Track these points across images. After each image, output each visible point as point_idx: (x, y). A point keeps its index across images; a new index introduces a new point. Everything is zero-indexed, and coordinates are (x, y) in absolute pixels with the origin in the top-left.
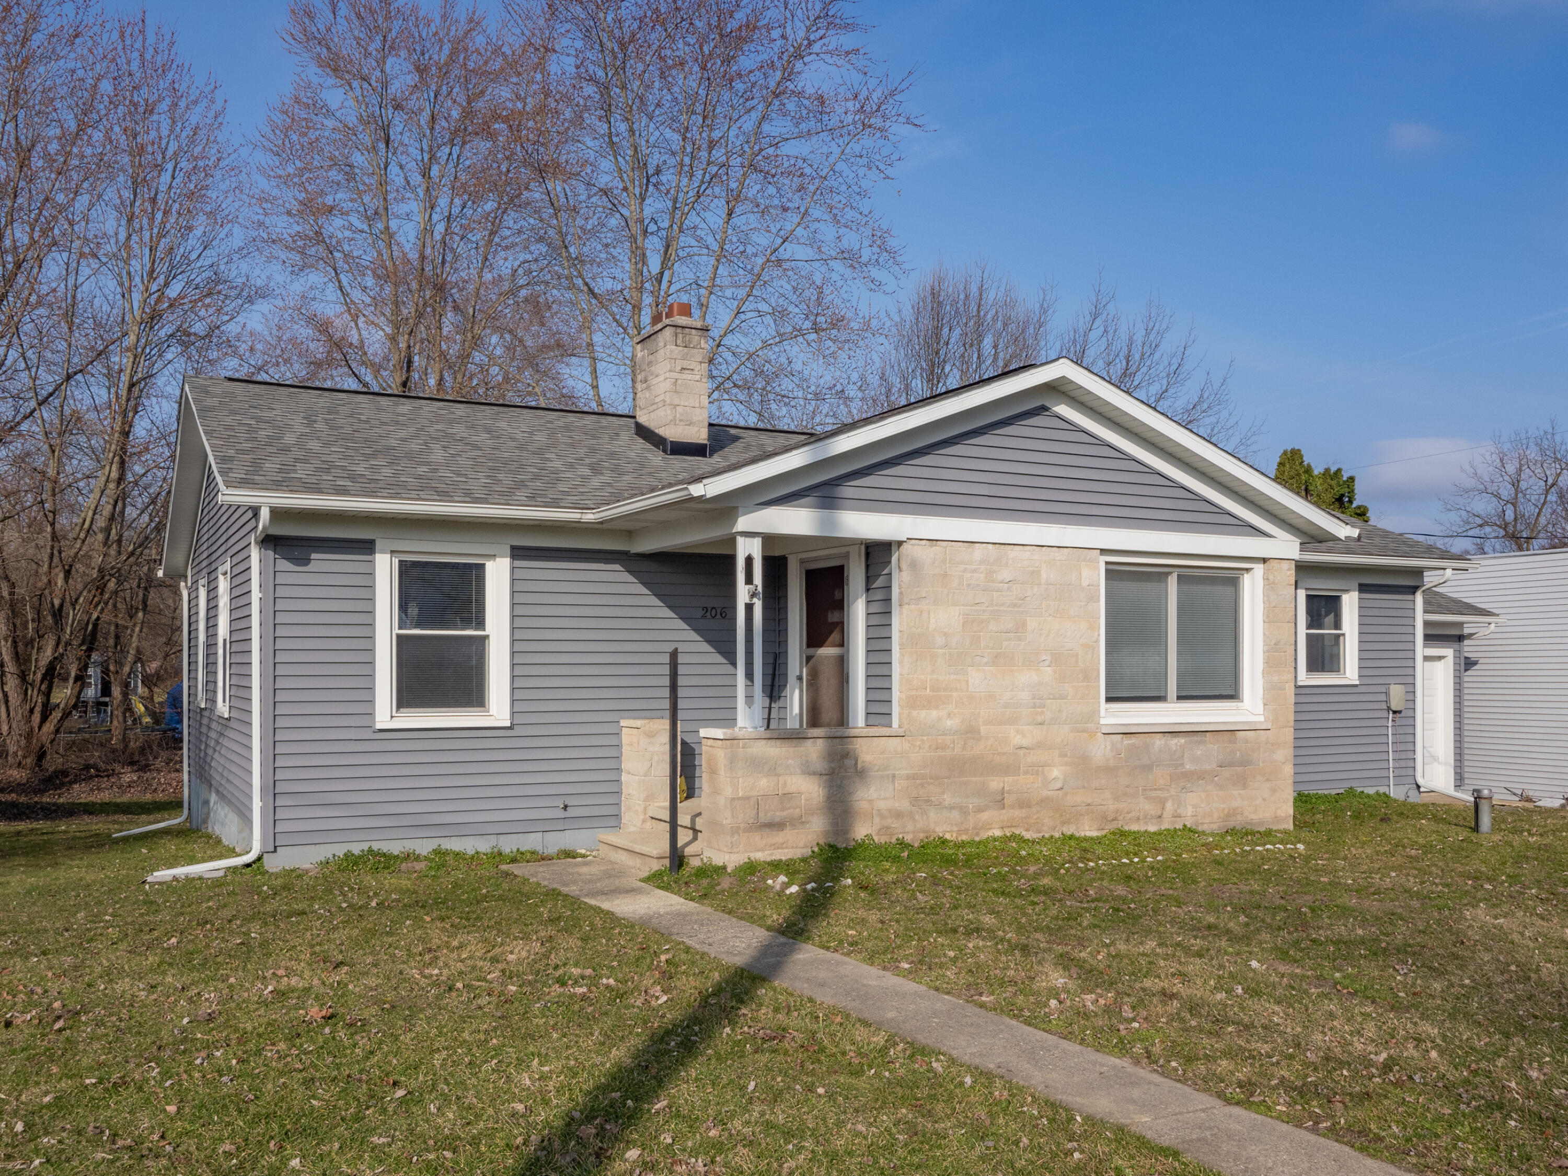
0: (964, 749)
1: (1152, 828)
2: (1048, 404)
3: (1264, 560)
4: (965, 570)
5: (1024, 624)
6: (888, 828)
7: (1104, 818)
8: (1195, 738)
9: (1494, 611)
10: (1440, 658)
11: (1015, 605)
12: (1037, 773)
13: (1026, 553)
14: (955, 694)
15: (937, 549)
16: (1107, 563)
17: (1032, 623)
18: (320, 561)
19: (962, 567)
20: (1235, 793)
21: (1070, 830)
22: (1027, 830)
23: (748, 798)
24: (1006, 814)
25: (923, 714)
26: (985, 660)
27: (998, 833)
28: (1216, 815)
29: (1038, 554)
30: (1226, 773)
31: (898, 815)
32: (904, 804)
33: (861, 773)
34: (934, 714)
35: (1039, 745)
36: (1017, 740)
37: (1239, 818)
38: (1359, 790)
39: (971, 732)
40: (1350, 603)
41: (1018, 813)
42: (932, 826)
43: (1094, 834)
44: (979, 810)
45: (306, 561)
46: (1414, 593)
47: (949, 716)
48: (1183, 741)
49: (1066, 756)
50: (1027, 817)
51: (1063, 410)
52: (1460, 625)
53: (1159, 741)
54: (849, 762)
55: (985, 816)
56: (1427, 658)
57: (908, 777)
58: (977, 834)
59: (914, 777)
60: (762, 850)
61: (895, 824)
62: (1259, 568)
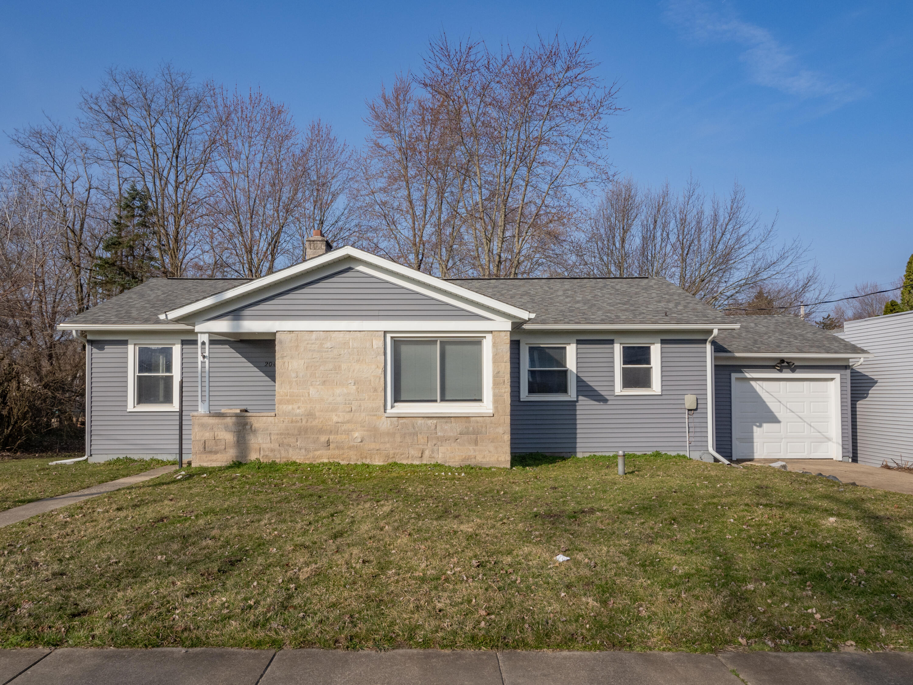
0: (307, 422)
1: (416, 462)
2: (352, 266)
3: (491, 332)
4: (308, 344)
5: (340, 367)
6: (267, 456)
7: (388, 456)
8: (444, 420)
9: (865, 349)
10: (832, 379)
11: (335, 358)
12: (348, 434)
13: (341, 334)
14: (302, 398)
15: (293, 335)
16: (392, 337)
17: (344, 366)
18: (108, 349)
19: (306, 342)
20: (471, 448)
21: (367, 461)
22: (342, 460)
23: (200, 441)
24: (330, 452)
25: (285, 407)
26: (318, 383)
27: (326, 461)
28: (457, 458)
29: (348, 335)
30: (465, 437)
31: (272, 450)
32: (275, 446)
33: (254, 431)
34: (290, 407)
35: (348, 422)
36: (335, 419)
37: (473, 460)
38: (663, 453)
39: (310, 415)
40: (656, 350)
41: (337, 452)
42: (290, 456)
43: (381, 463)
44: (316, 450)
45: (103, 349)
46: (706, 343)
47: (299, 408)
48: (435, 421)
49: (364, 427)
50: (343, 454)
51: (361, 268)
52: (848, 359)
53: (420, 421)
54: (248, 427)
55: (318, 453)
56: (737, 379)
57: (278, 434)
58: (315, 461)
59: (281, 434)
60: (207, 462)
61: (271, 454)
62: (489, 337)
